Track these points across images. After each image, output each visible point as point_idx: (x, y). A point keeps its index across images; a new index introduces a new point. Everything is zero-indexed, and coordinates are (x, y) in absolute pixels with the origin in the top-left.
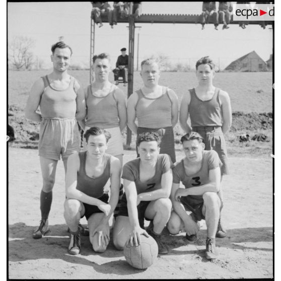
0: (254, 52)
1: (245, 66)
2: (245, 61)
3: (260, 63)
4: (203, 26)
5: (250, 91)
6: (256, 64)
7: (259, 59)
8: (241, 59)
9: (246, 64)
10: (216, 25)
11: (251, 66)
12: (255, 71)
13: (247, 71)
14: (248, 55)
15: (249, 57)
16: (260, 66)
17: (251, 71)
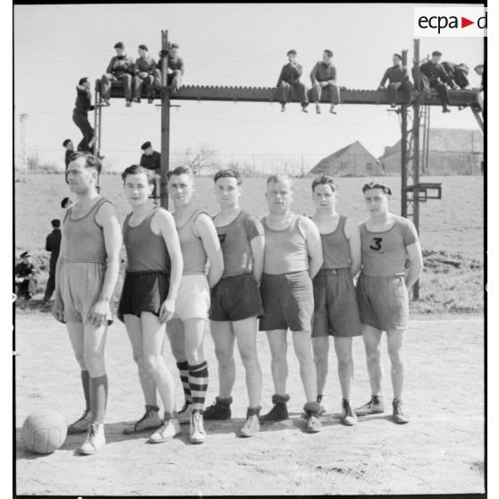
0: (358, 142)
1: (343, 166)
2: (344, 158)
3: (369, 162)
4: (283, 107)
5: (357, 209)
6: (362, 163)
7: (367, 155)
8: (338, 154)
9: (346, 163)
10: (304, 105)
11: (355, 167)
12: (362, 176)
13: (349, 176)
14: (348, 147)
15: (349, 151)
16: (369, 167)
17: (355, 176)
